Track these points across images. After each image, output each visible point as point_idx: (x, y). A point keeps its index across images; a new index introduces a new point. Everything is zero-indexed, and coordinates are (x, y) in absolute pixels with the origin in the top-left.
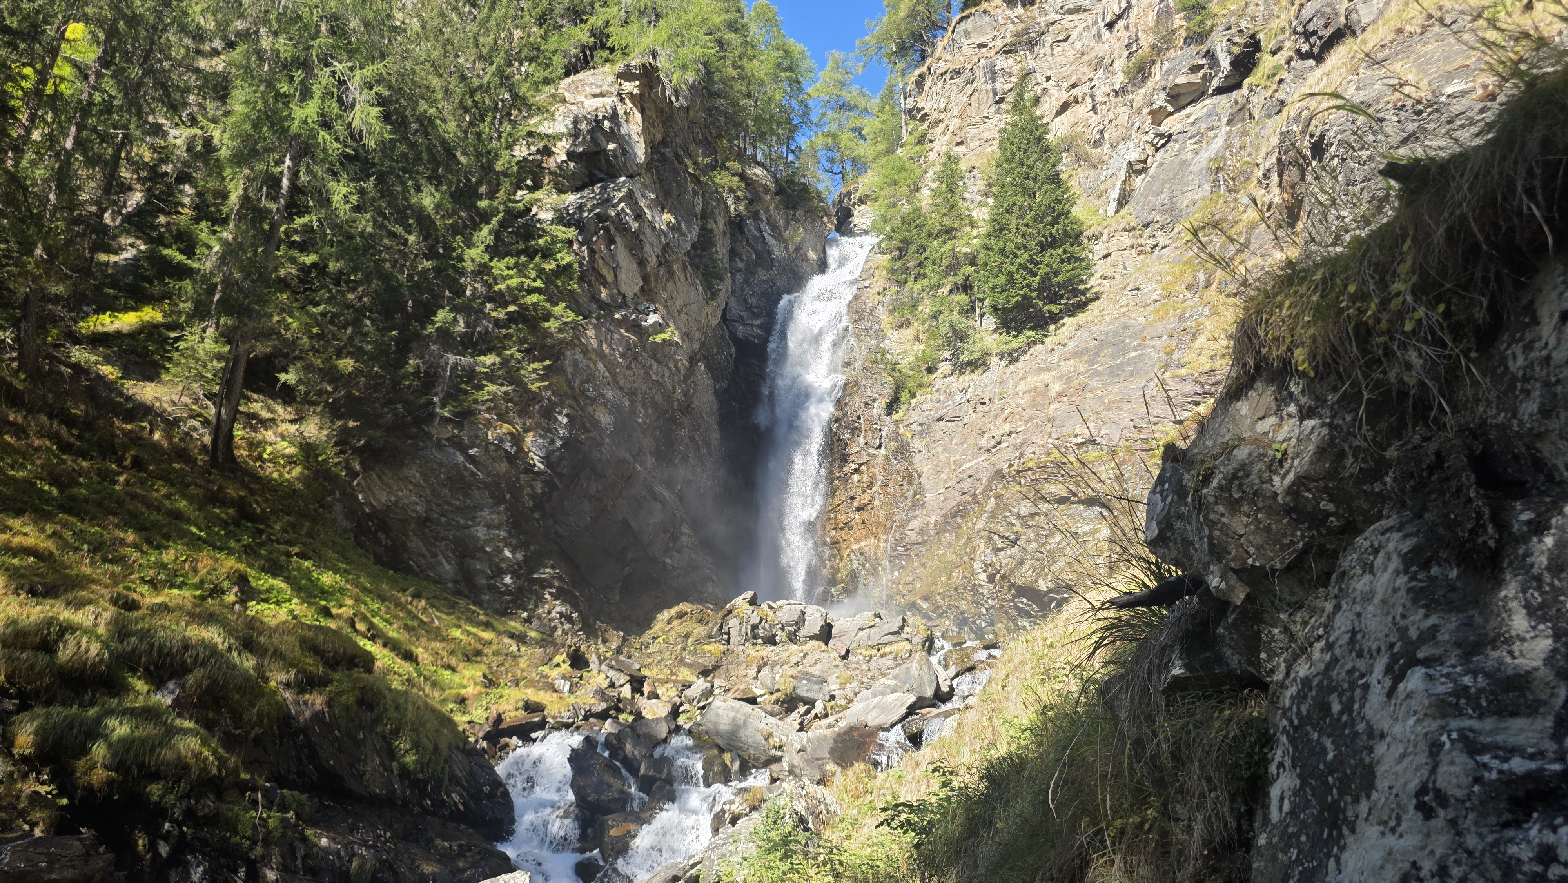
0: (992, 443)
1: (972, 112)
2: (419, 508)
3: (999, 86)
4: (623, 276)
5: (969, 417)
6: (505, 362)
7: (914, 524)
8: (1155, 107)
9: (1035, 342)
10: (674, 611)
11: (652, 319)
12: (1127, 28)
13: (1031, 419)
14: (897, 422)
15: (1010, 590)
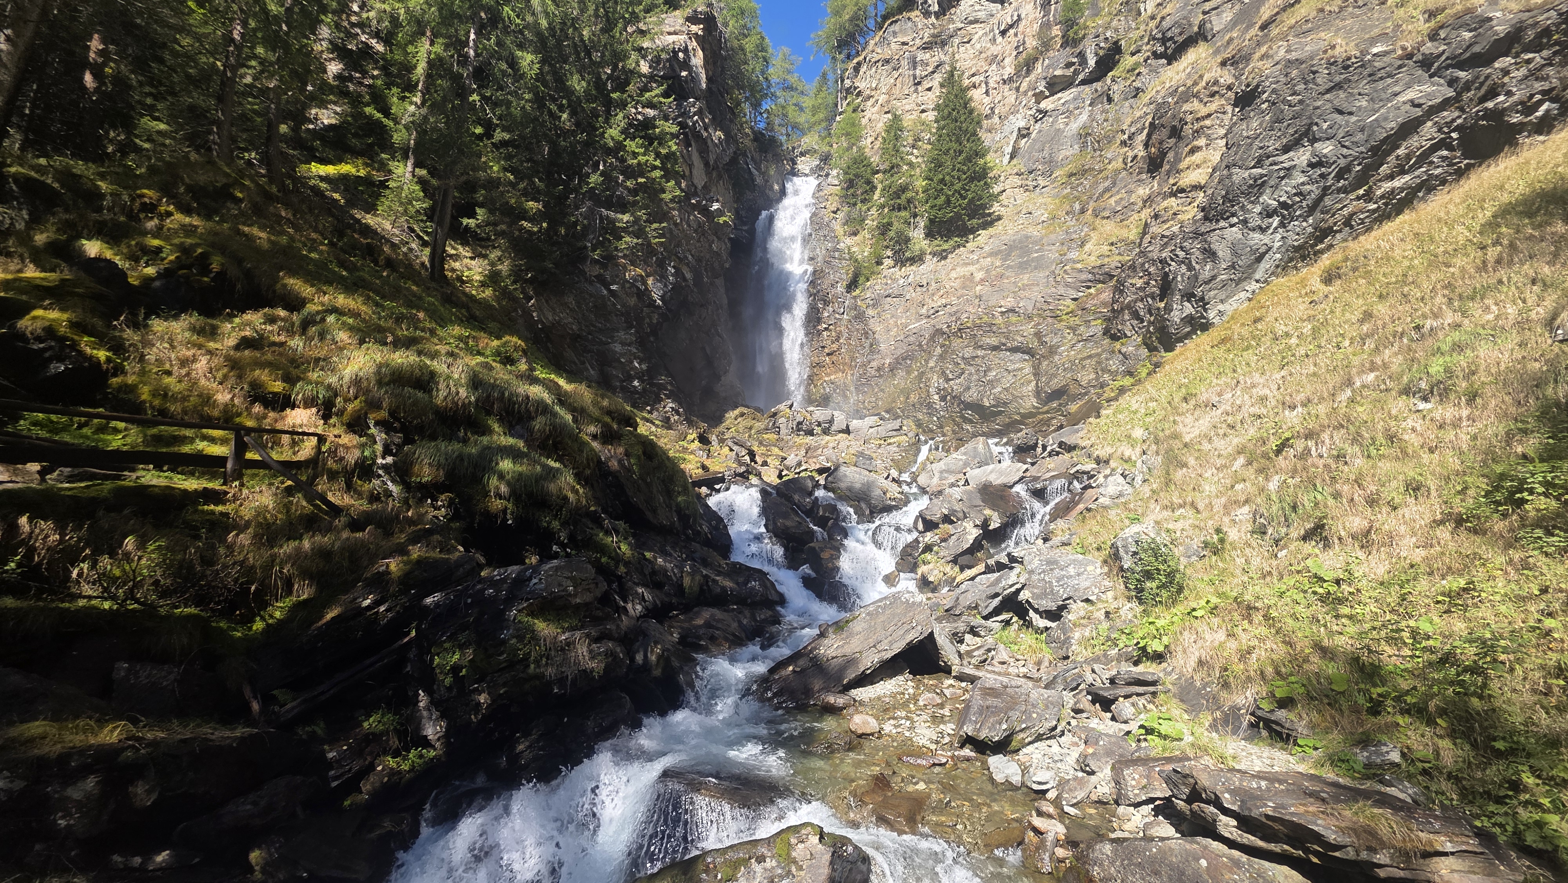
0: (932, 312)
1: (896, 91)
2: (574, 327)
3: (918, 72)
4: (695, 172)
5: (910, 294)
6: (637, 220)
7: (874, 364)
8: (1037, 91)
9: (959, 246)
10: (737, 412)
11: (716, 206)
12: (1016, 35)
13: (962, 296)
14: (855, 297)
15: (958, 406)
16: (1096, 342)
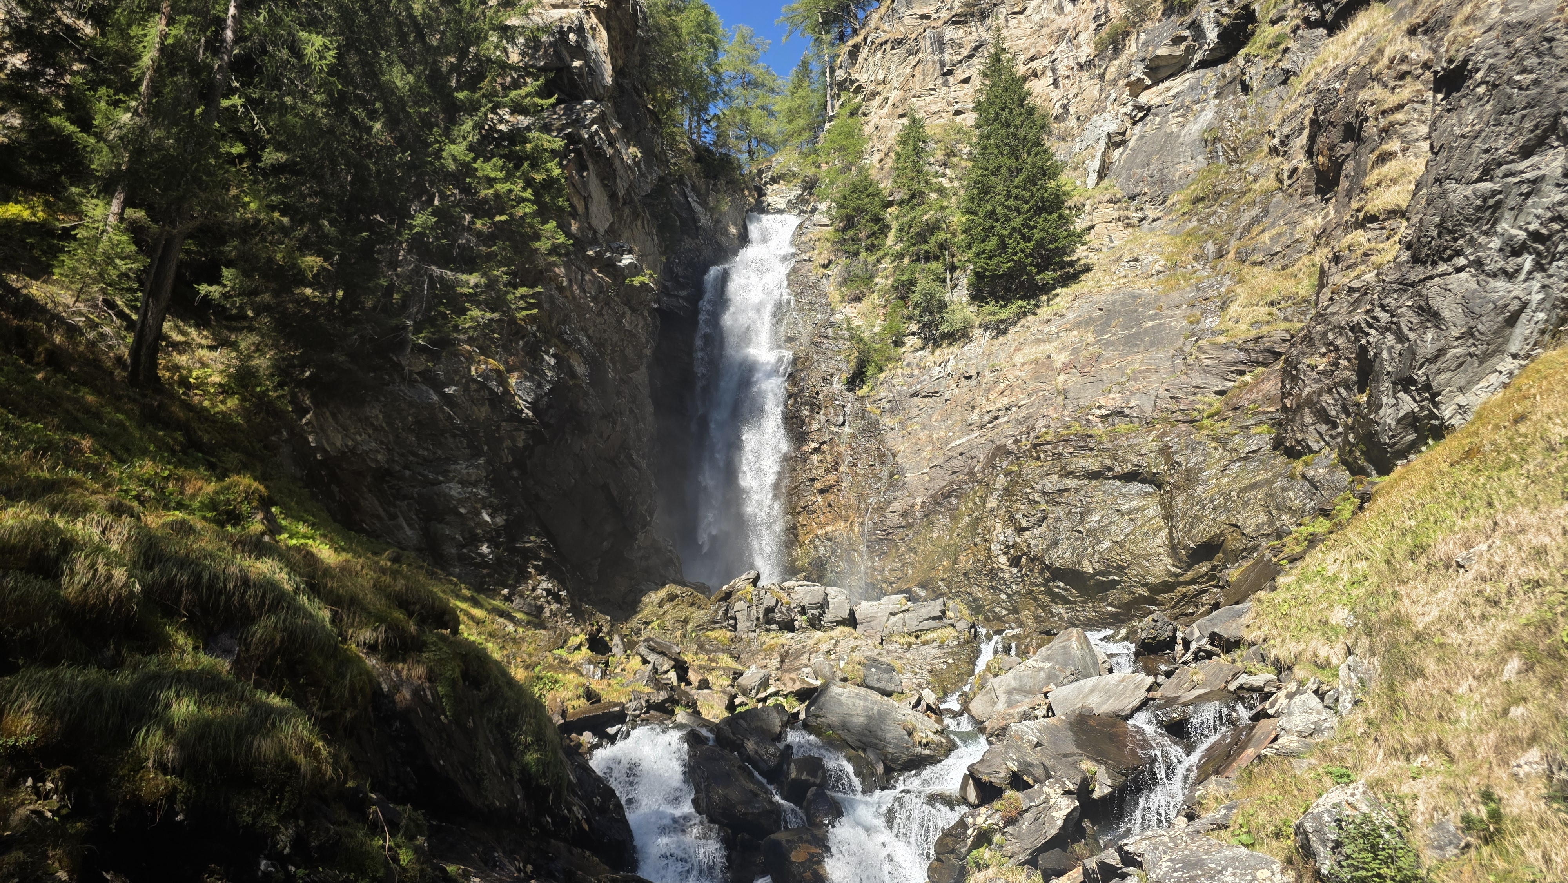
0: (987, 418)
1: (915, 84)
2: (379, 457)
3: (947, 57)
4: (594, 208)
5: (951, 391)
6: (492, 284)
7: (896, 506)
8: (1132, 78)
9: (1025, 314)
10: (662, 593)
11: (627, 260)
13: (1035, 391)
14: (862, 399)
15: (1041, 573)
16: (1262, 462)
